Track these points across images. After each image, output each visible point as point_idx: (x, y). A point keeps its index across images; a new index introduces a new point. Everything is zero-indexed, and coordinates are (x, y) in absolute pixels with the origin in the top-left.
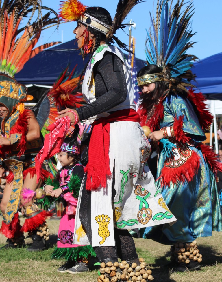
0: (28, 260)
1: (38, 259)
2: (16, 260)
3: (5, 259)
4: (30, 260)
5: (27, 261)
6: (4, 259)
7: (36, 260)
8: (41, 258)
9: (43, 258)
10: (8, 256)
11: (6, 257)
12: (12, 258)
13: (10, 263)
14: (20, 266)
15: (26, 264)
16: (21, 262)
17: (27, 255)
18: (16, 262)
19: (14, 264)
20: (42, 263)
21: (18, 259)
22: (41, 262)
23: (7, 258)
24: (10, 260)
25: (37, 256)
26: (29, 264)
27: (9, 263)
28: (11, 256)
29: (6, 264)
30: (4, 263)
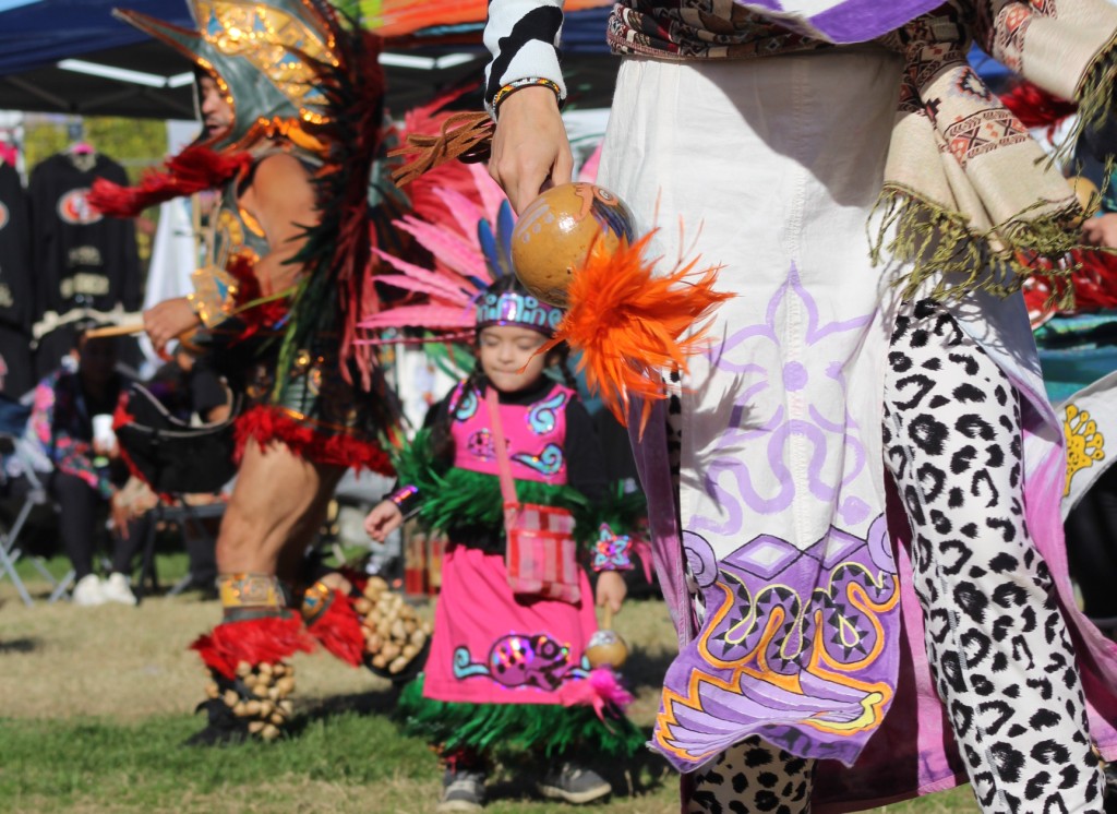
0: (292, 781)
1: (336, 776)
2: (241, 780)
3: (197, 779)
4: (301, 780)
5: (288, 786)
6: (191, 779)
7: (328, 780)
8: (348, 772)
9: (357, 769)
10: (210, 766)
11: (200, 770)
12: (224, 771)
13: (219, 796)
14: (259, 806)
15: (283, 799)
16: (265, 787)
17: (289, 758)
18: (243, 790)
19: (237, 796)
20: (354, 791)
21: (254, 776)
22: (347, 788)
23: (206, 772)
24: (217, 779)
25: (329, 763)
26: (297, 796)
27: (215, 795)
28: (221, 765)
29: (201, 797)
30: (195, 794)
